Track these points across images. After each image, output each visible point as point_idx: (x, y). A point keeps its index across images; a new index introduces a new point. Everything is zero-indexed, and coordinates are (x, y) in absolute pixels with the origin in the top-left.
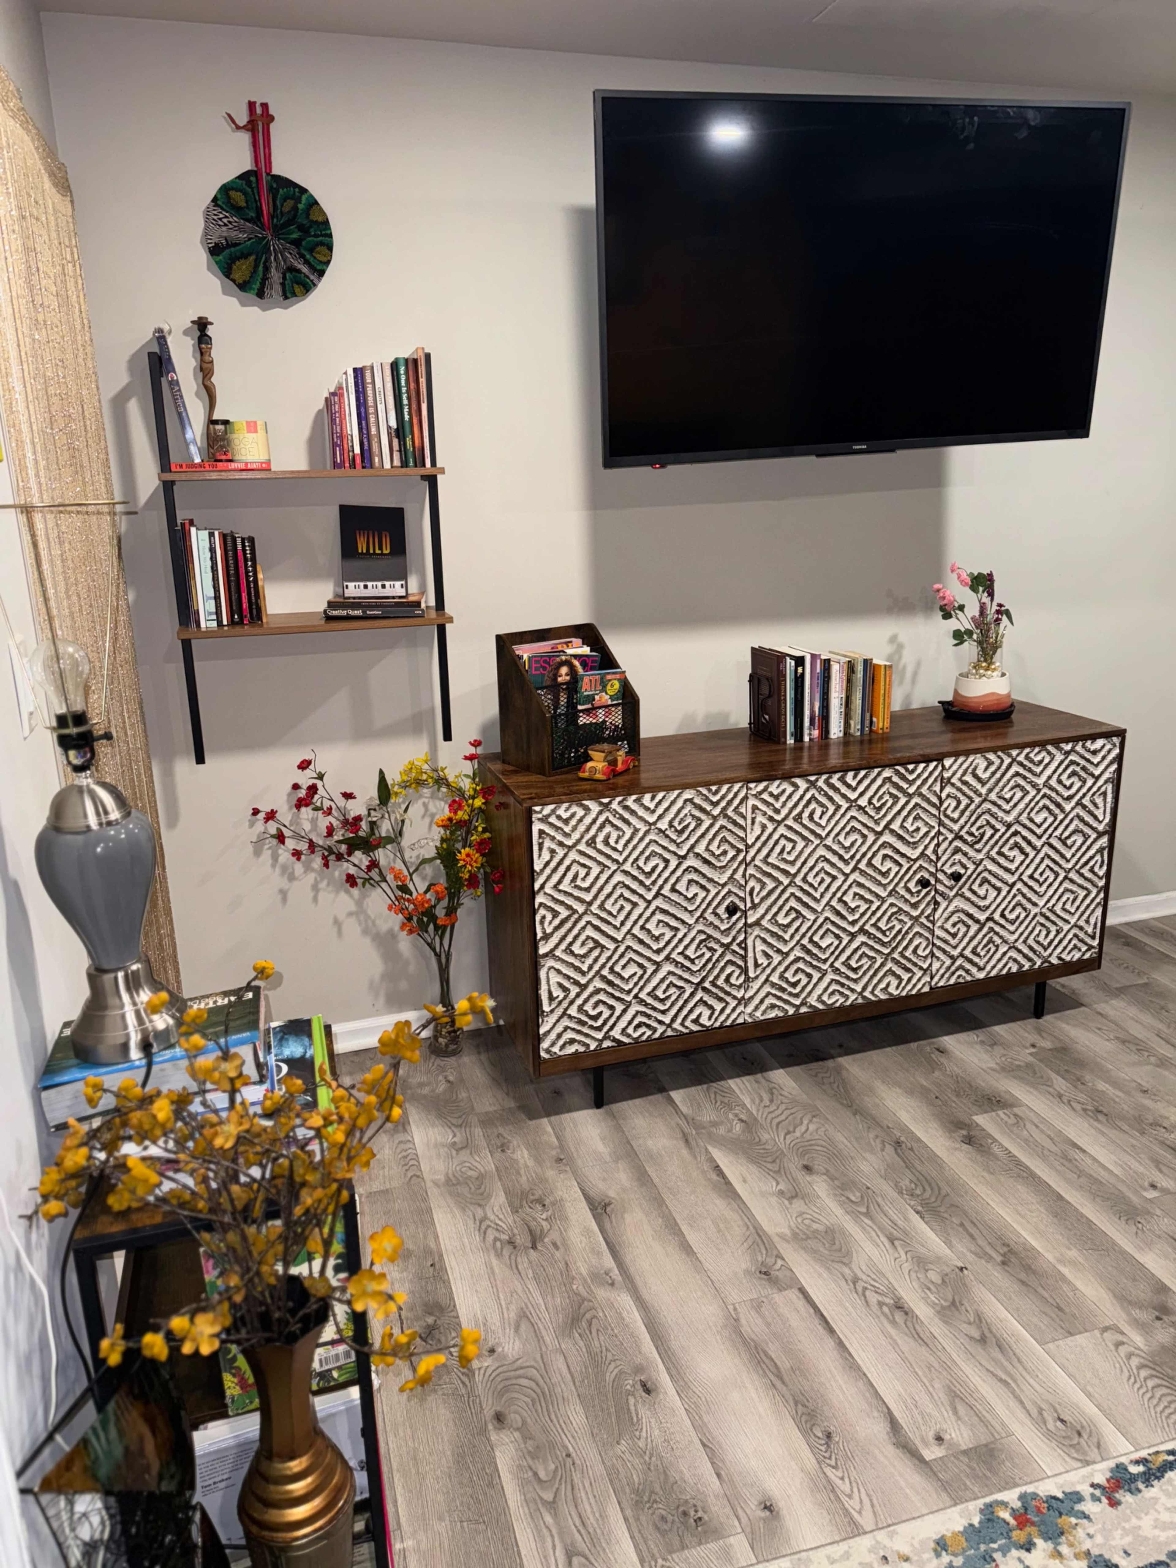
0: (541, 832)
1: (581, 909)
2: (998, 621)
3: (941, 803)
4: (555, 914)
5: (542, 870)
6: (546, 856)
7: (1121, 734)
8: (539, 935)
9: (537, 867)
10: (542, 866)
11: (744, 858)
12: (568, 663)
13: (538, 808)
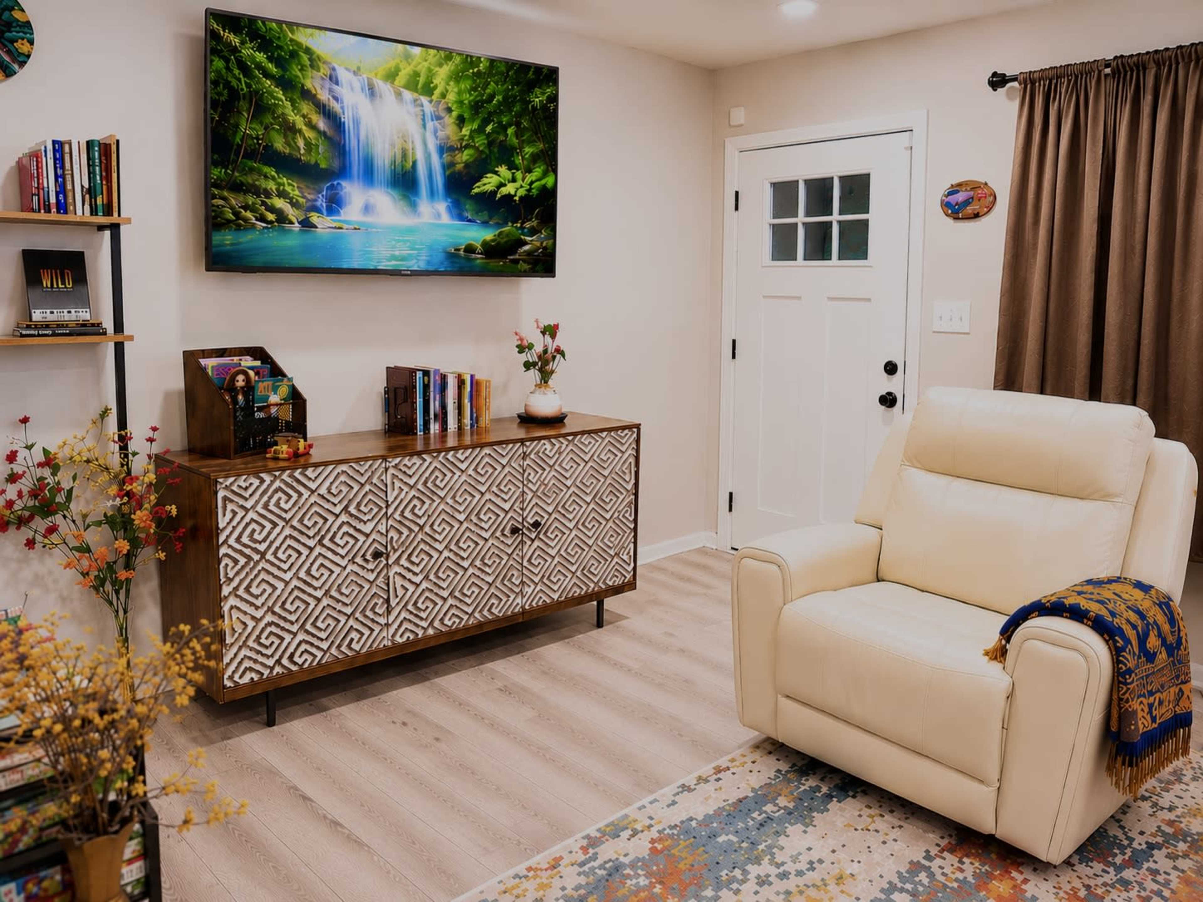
0: (225, 499)
1: (256, 557)
2: (554, 357)
3: (524, 471)
4: (236, 562)
5: (225, 528)
6: (229, 515)
7: (638, 426)
8: (223, 580)
9: (221, 525)
10: (225, 524)
11: (386, 513)
12: (245, 373)
13: (221, 480)
